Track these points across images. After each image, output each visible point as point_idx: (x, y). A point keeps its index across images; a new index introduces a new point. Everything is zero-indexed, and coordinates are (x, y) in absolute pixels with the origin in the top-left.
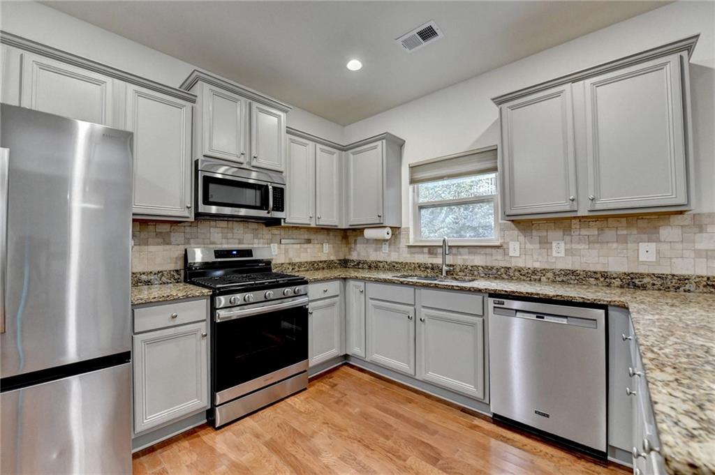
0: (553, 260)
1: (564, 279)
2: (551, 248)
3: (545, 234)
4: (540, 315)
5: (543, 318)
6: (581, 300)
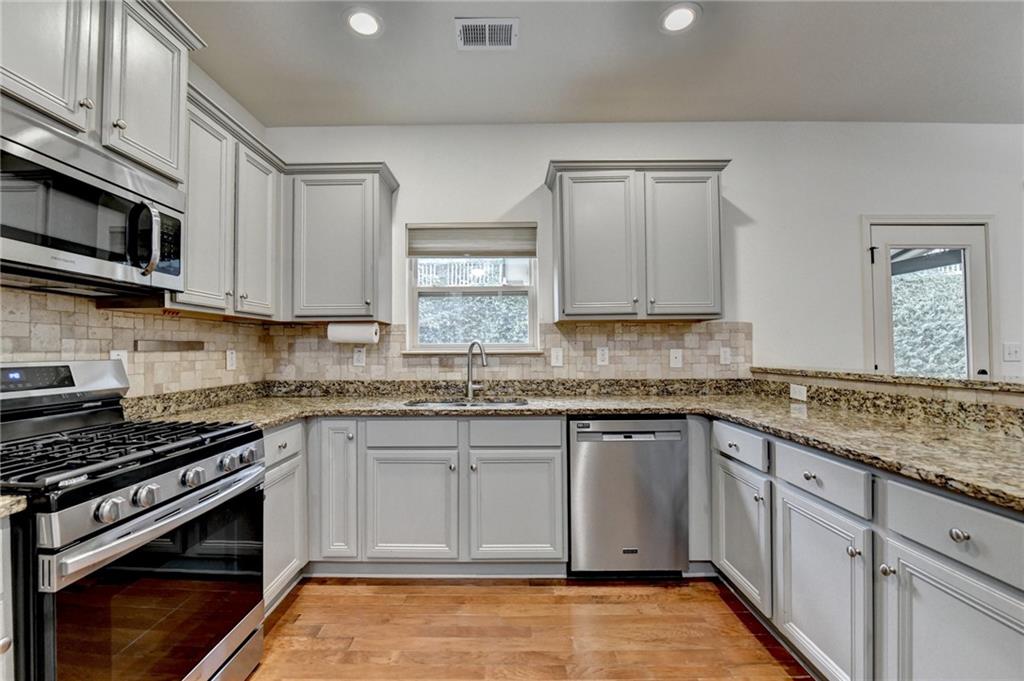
0: (597, 369)
1: (609, 390)
2: (595, 355)
3: (589, 339)
4: (628, 435)
5: (631, 437)
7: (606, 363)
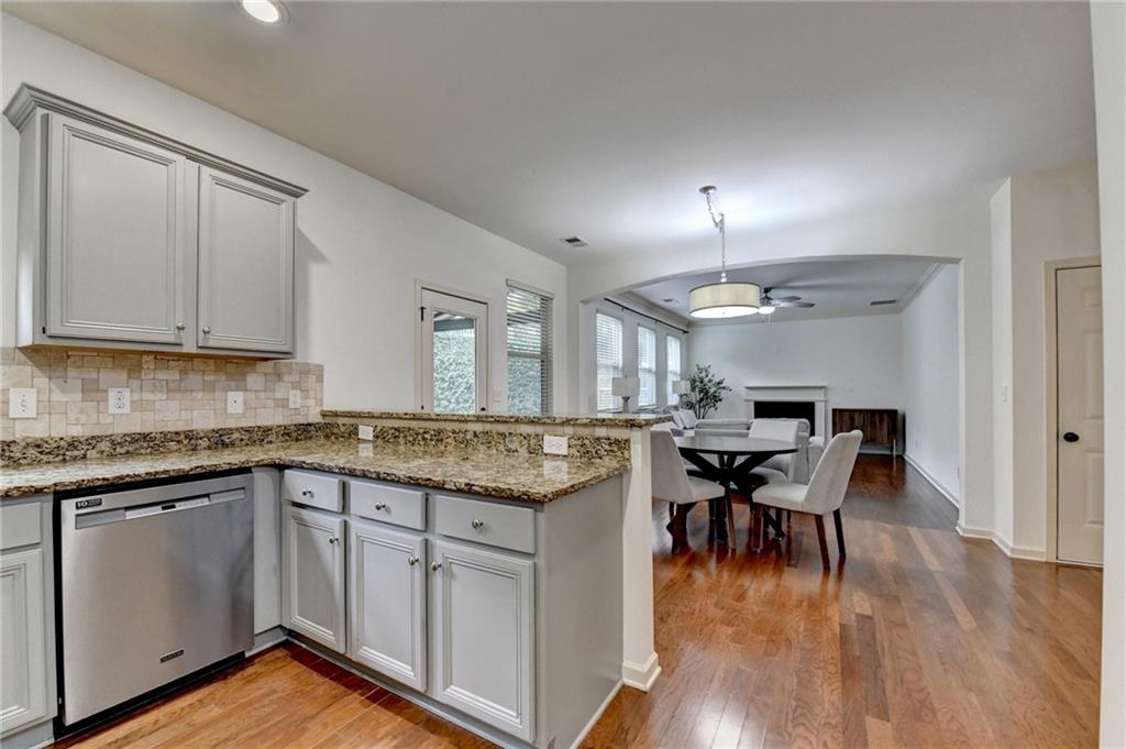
0: (109, 421)
1: (131, 449)
2: (106, 400)
3: (94, 375)
4: (168, 504)
5: (174, 507)
6: (227, 467)
7: (127, 409)
